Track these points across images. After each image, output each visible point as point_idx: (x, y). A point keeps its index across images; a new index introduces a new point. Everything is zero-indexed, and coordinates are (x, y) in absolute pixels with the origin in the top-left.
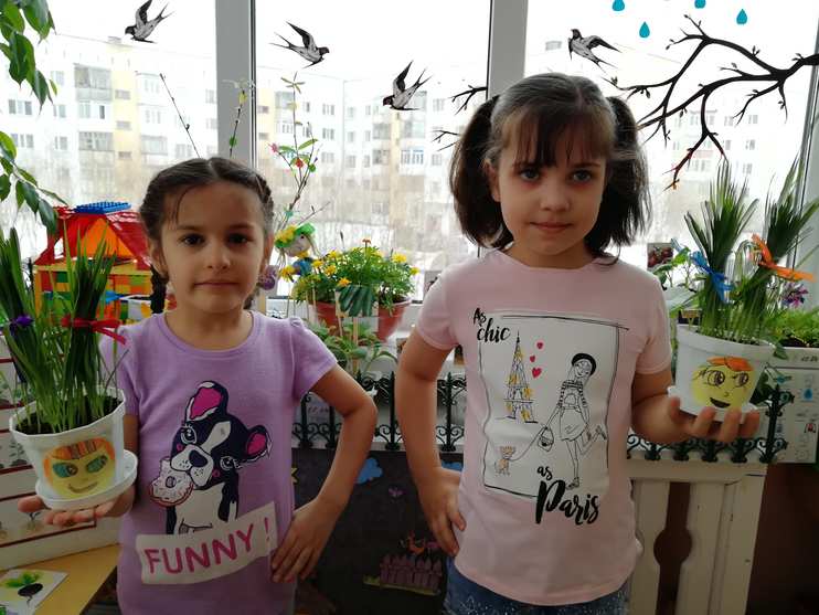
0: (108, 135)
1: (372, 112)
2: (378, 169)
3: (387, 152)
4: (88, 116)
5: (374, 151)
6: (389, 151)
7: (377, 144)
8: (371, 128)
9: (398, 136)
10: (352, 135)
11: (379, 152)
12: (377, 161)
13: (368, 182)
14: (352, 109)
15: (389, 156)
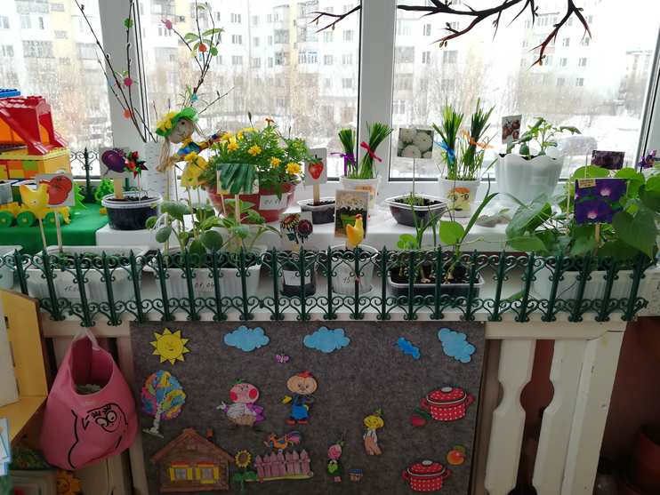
0: (48, 44)
1: (273, 20)
2: (279, 69)
3: (287, 54)
4: (29, 27)
5: (277, 54)
6: (288, 53)
7: (278, 48)
8: (272, 34)
9: (295, 40)
10: (257, 40)
11: (280, 54)
12: (279, 62)
13: (271, 79)
14: (256, 18)
15: (288, 58)
